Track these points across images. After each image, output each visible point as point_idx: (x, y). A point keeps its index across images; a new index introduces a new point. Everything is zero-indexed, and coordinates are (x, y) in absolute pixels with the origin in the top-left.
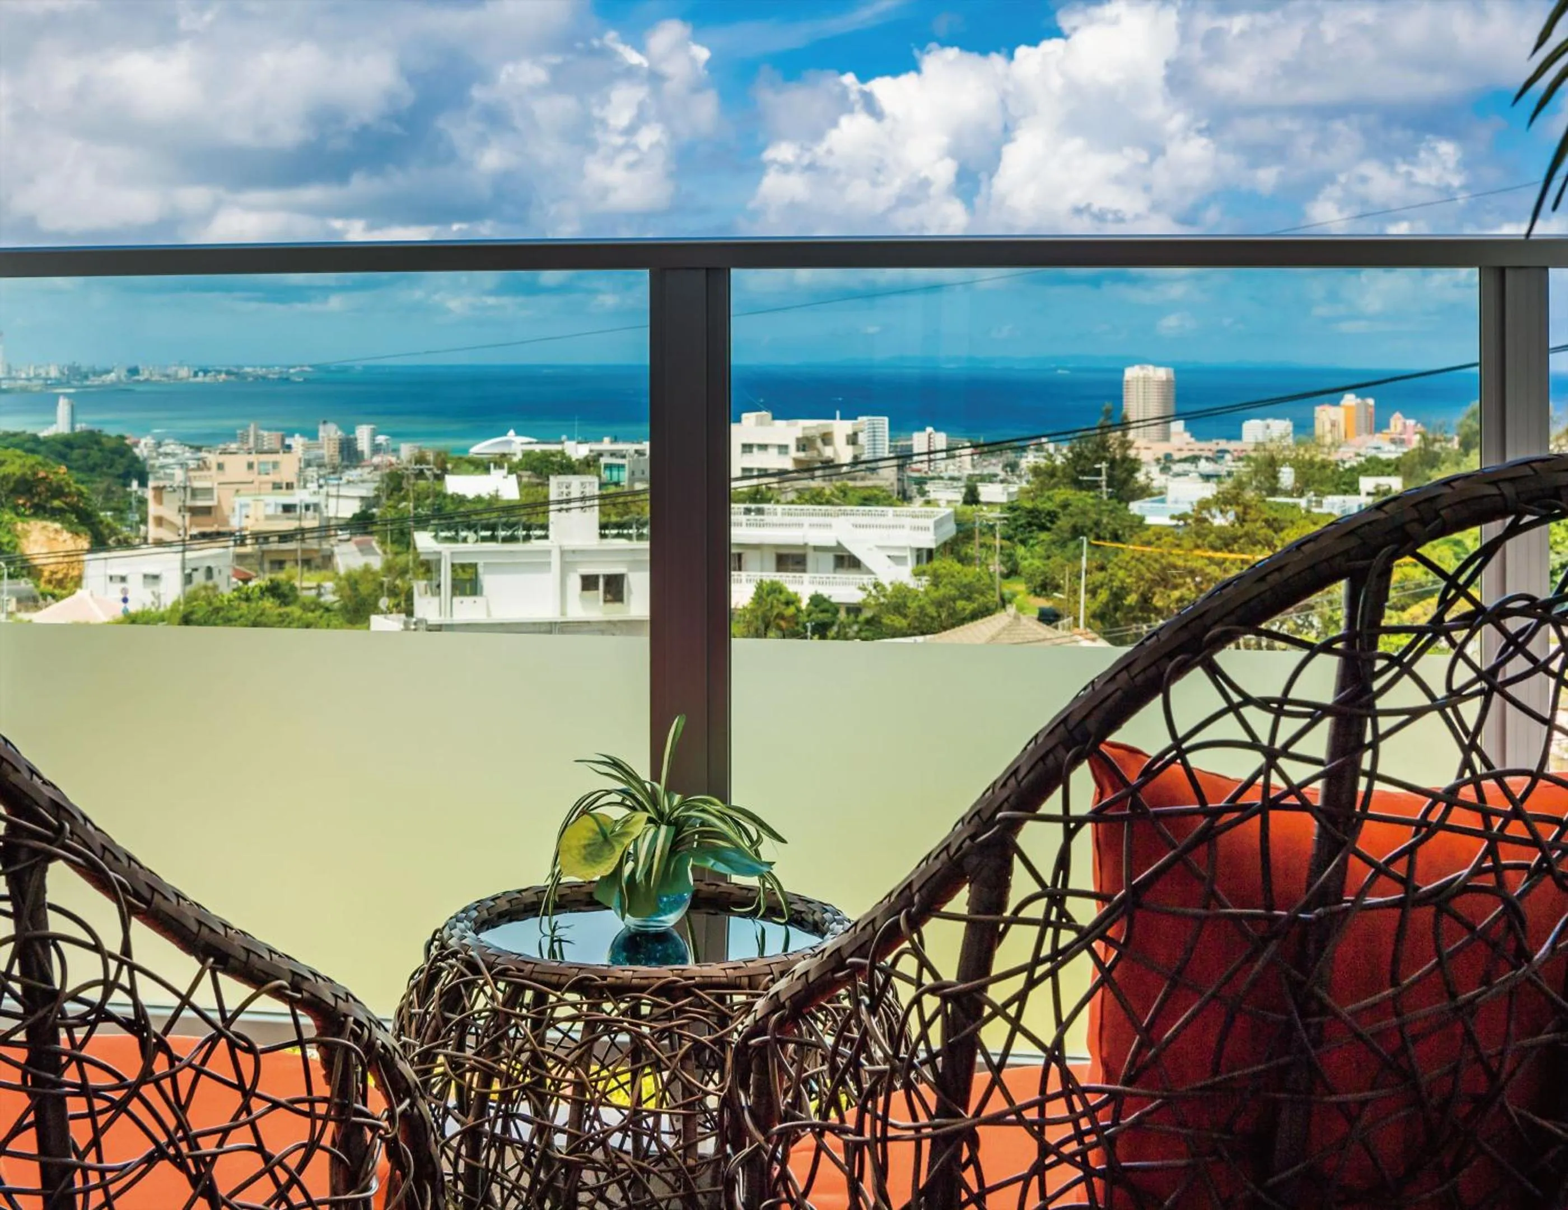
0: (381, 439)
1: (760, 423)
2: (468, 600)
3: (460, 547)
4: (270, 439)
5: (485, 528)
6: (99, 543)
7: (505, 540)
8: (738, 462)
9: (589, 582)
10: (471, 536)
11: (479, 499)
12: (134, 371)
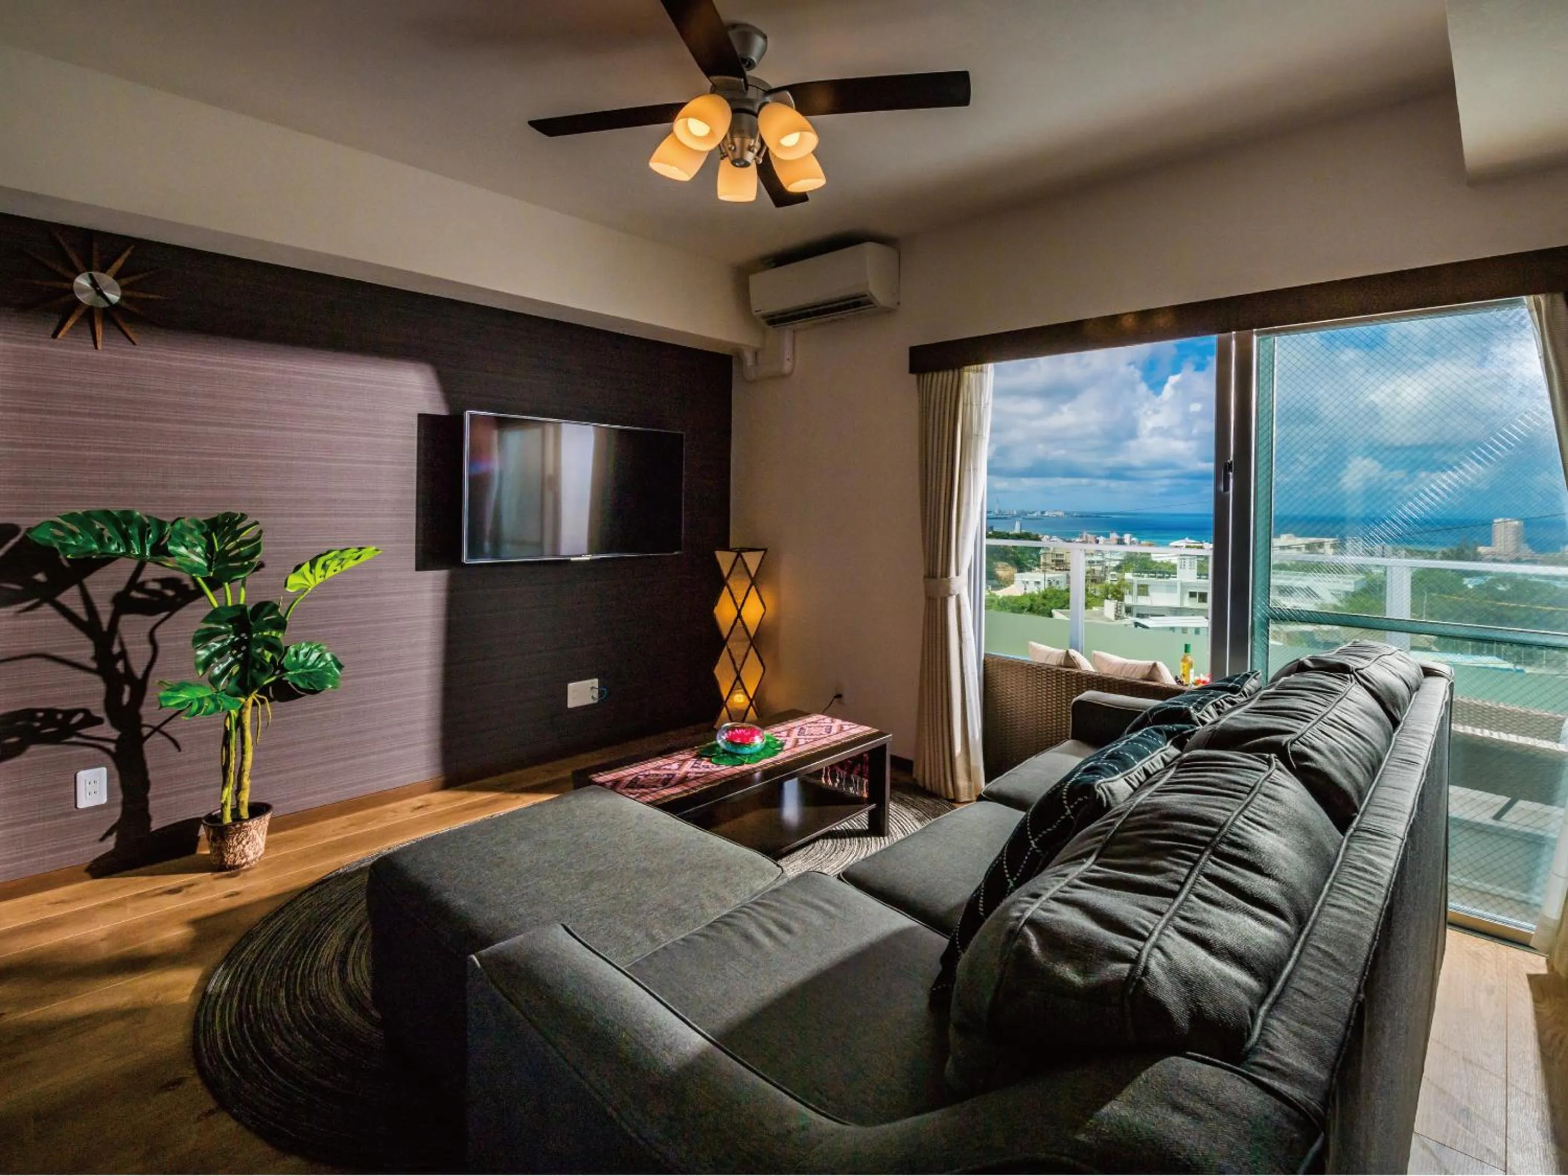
0: (1134, 539)
1: (1289, 538)
2: (1144, 597)
3: (1141, 579)
4: (1091, 537)
5: (1160, 572)
6: (1021, 571)
7: (1160, 577)
8: (1275, 552)
9: (1192, 595)
10: (1146, 575)
11: (1162, 562)
12: (1043, 513)
